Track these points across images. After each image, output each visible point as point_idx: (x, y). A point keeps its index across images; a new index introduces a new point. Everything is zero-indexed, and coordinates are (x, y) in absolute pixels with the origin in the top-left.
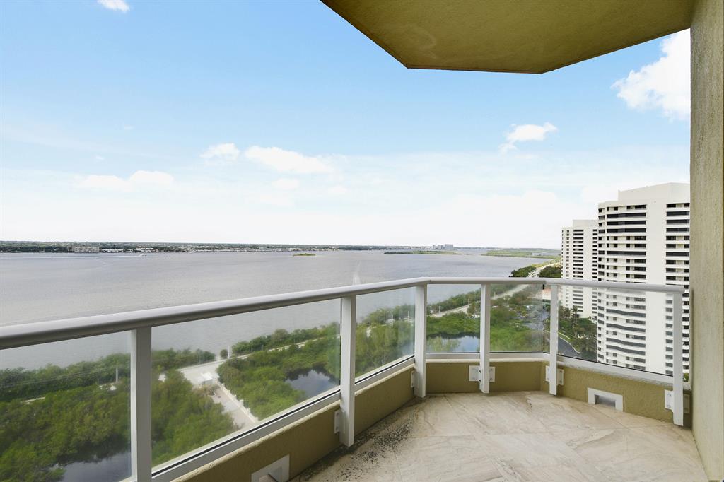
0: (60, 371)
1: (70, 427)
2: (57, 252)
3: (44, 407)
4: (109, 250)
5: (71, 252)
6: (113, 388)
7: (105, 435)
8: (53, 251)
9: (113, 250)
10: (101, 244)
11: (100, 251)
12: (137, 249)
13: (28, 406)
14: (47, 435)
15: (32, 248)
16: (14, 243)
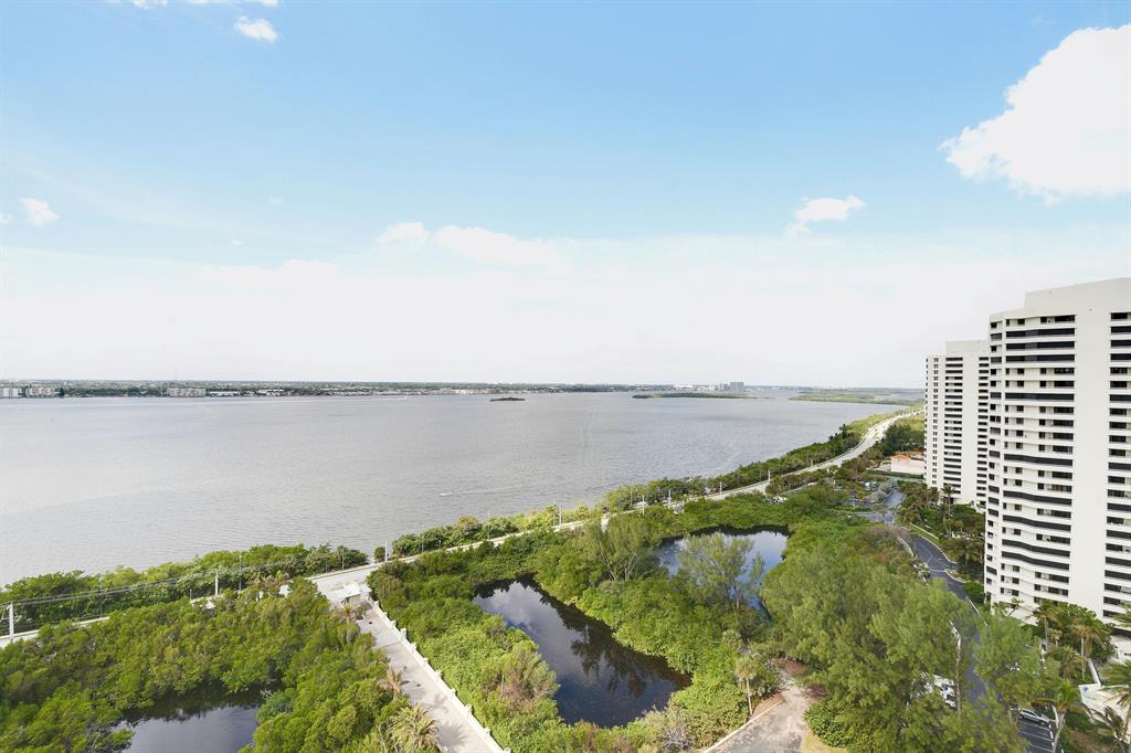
0: (135, 578)
1: (143, 666)
2: (145, 395)
3: (108, 632)
4: (220, 393)
5: (165, 396)
6: (210, 605)
7: (195, 678)
8: (140, 395)
9: (226, 393)
10: (210, 383)
11: (207, 395)
12: (260, 391)
13: (84, 630)
14: (110, 676)
15: (110, 390)
16: (85, 382)
